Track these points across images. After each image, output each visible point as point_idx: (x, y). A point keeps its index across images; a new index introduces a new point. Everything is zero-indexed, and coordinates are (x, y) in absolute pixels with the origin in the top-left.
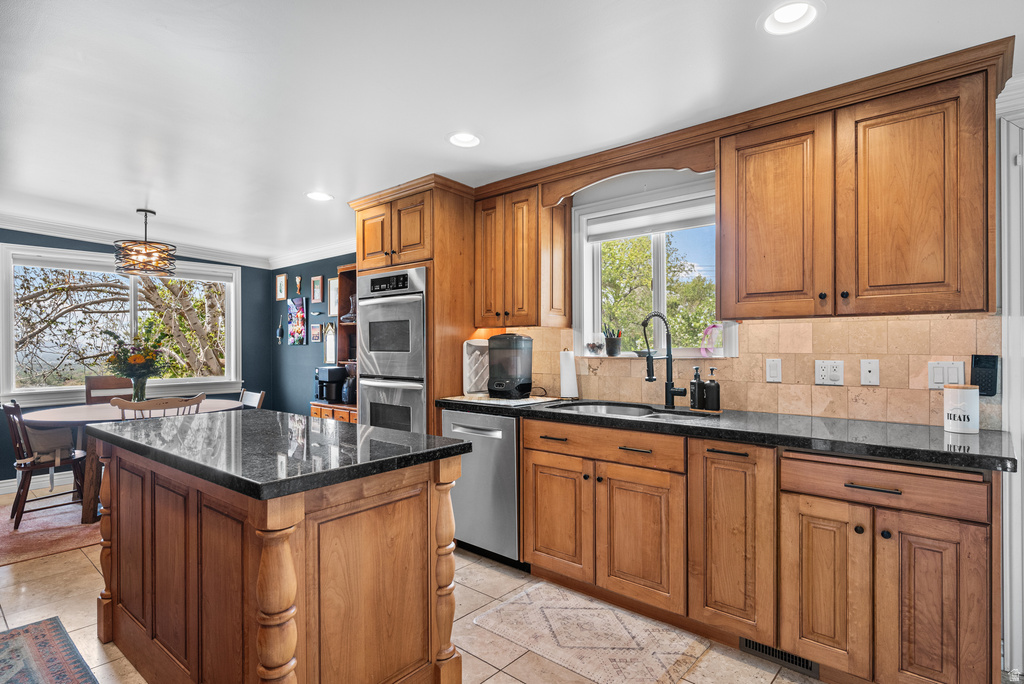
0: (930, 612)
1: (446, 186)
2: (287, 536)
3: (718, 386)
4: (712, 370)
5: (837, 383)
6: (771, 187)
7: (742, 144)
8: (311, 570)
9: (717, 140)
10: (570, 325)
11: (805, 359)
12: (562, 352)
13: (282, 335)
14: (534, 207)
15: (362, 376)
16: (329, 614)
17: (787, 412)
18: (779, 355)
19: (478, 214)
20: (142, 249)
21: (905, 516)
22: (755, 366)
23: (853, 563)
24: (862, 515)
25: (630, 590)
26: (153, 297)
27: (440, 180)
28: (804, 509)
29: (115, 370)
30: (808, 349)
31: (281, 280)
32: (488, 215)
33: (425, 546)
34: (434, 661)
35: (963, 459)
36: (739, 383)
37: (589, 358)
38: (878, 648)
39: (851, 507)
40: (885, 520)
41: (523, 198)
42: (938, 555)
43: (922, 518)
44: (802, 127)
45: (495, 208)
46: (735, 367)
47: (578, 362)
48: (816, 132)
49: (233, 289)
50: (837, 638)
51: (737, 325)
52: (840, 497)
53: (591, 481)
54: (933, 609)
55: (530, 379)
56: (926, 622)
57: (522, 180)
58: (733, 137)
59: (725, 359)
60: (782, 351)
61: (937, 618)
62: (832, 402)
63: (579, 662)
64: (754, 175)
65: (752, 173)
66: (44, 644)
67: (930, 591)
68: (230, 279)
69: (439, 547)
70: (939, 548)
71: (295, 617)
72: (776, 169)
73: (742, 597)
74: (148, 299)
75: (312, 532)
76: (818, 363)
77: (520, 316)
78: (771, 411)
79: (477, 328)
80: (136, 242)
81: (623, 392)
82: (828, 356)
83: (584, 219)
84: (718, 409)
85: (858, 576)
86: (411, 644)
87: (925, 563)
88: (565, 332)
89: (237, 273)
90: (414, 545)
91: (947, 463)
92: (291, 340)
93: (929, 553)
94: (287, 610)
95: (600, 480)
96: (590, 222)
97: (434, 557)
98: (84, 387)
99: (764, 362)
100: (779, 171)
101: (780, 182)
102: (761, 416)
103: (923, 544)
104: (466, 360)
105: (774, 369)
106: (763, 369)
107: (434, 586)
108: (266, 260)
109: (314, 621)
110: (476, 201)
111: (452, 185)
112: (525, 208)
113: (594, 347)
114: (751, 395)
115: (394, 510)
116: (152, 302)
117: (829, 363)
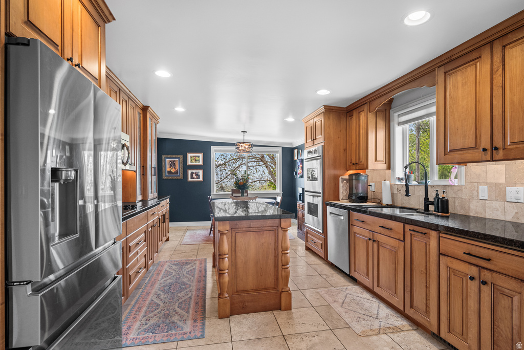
0: (506, 331)
1: (330, 109)
2: (225, 234)
3: (447, 201)
4: (444, 192)
5: (519, 201)
6: (460, 91)
7: (447, 69)
8: (233, 246)
9: (437, 69)
10: (389, 168)
11: (501, 186)
12: (383, 182)
13: (296, 174)
14: (366, 113)
15: (306, 191)
16: (239, 261)
17: (491, 217)
18: (486, 183)
19: (348, 119)
20: (243, 145)
21: (495, 275)
22: (474, 190)
23: (470, 296)
24: (474, 271)
25: (384, 295)
26: (264, 160)
27: (327, 107)
28: (450, 265)
29: (235, 187)
30: (502, 180)
31: (296, 151)
32: (351, 118)
33: (276, 249)
34: (280, 291)
35: (520, 244)
36: (465, 199)
37: (397, 185)
38: (481, 345)
39: (469, 266)
40: (484, 275)
41: (362, 110)
42: (510, 299)
43: (502, 277)
44: (474, 55)
45: (353, 115)
46: (463, 190)
47: (391, 186)
48: (482, 57)
49: (279, 156)
50: (464, 336)
51: (464, 167)
52: (465, 260)
53: (372, 241)
54: (508, 330)
55: (367, 194)
56: (504, 336)
57: (361, 101)
58: (443, 66)
59: (458, 186)
60: (488, 181)
61: (510, 336)
62: (517, 213)
63: (344, 313)
64: (453, 86)
65: (451, 84)
66: (201, 264)
67: (506, 318)
68: (277, 152)
69: (283, 251)
70: (512, 295)
71: (227, 257)
72: (463, 80)
73: (425, 306)
74: (262, 161)
75: (234, 234)
76: (508, 189)
77: (361, 164)
78: (483, 216)
79: (348, 170)
80: (241, 143)
81: (411, 203)
82: (514, 184)
83: (396, 115)
84: (448, 213)
85: (472, 304)
86: (270, 281)
87: (504, 302)
88: (388, 171)
89: (280, 150)
90: (272, 247)
91: (512, 246)
92: (298, 176)
93: (505, 297)
94: (225, 255)
95: (374, 241)
96: (399, 116)
97: (280, 254)
98: (231, 193)
99: (478, 187)
100: (464, 81)
101: (465, 87)
102: (478, 219)
103: (503, 292)
104: (341, 185)
105: (483, 192)
106: (478, 192)
107: (280, 264)
108: (291, 144)
109: (234, 261)
110: (347, 113)
111: (333, 108)
112: (363, 114)
113: (399, 179)
114: (472, 207)
115: (263, 234)
116: (263, 162)
117: (514, 189)
